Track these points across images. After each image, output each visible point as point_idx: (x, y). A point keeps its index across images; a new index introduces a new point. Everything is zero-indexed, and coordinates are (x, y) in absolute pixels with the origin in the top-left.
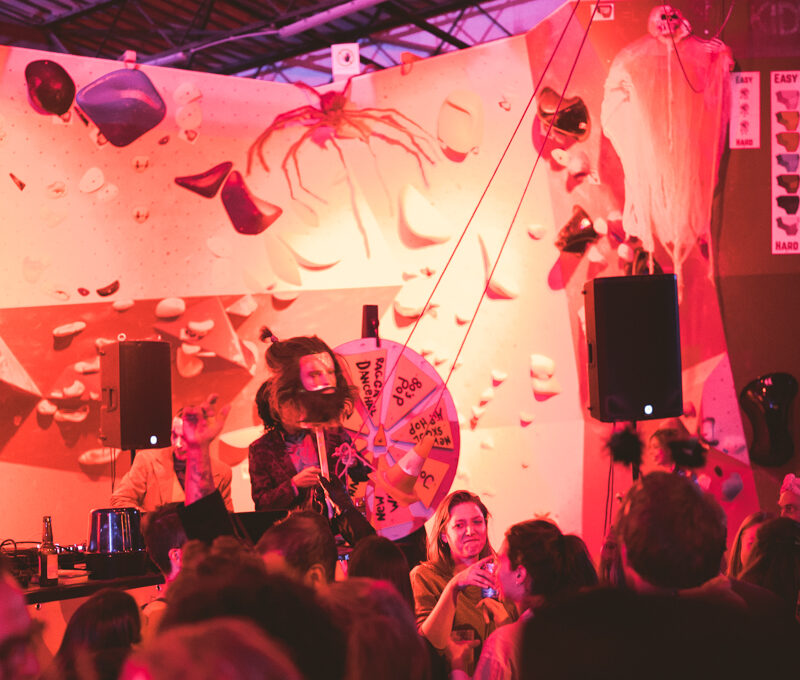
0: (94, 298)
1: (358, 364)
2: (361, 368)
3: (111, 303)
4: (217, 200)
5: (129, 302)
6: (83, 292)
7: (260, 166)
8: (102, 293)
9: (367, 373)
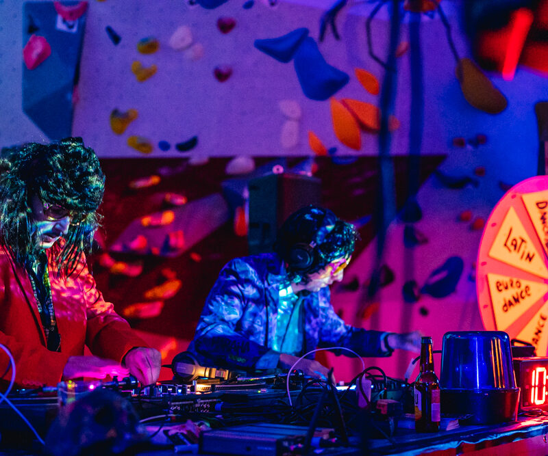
0: (173, 153)
1: (537, 204)
2: (540, 208)
3: (187, 159)
4: (291, 65)
5: (205, 159)
6: (164, 146)
7: (331, 35)
8: (182, 147)
9: (545, 213)
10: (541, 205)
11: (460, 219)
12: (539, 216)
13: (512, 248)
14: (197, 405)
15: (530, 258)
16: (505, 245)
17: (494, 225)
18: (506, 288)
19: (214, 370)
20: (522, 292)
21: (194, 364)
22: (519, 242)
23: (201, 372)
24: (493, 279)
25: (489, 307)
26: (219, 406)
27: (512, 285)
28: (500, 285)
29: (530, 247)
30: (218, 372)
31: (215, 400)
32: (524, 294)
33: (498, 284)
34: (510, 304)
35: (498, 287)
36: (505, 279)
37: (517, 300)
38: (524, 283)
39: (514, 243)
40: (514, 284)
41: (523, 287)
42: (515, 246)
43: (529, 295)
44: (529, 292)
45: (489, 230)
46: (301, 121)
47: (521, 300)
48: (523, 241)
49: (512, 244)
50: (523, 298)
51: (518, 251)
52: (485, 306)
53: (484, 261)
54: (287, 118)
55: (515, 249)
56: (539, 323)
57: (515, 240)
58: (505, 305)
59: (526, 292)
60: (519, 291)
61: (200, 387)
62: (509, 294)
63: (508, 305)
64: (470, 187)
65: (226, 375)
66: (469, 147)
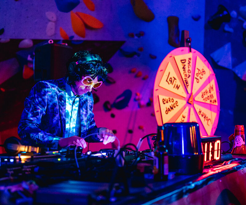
1: (181, 61)
2: (182, 63)
9: (185, 65)
10: (183, 61)
11: (130, 72)
12: (182, 66)
13: (170, 82)
14: (24, 170)
15: (178, 87)
16: (167, 81)
17: (161, 71)
18: (167, 102)
19: (30, 147)
20: (174, 104)
21: (18, 144)
22: (173, 79)
23: (23, 149)
24: (161, 97)
25: (160, 112)
26: (36, 169)
27: (169, 100)
28: (165, 101)
29: (178, 82)
30: (33, 148)
31: (34, 166)
32: (175, 105)
33: (164, 100)
34: (169, 110)
35: (163, 102)
36: (167, 98)
37: (172, 108)
38: (175, 100)
39: (171, 80)
40: (171, 100)
41: (175, 102)
42: (171, 81)
43: (177, 106)
44: (177, 104)
45: (159, 73)
46: (56, 22)
47: (174, 108)
48: (175, 79)
49: (170, 80)
50: (175, 107)
51: (173, 84)
52: (157, 111)
53: (157, 89)
54: (50, 21)
55: (171, 83)
56: (182, 119)
57: (171, 78)
58: (167, 111)
59: (176, 104)
60: (173, 104)
61: (23, 158)
62: (168, 105)
63: (168, 110)
64: (136, 56)
65: (37, 150)
66: (136, 37)
